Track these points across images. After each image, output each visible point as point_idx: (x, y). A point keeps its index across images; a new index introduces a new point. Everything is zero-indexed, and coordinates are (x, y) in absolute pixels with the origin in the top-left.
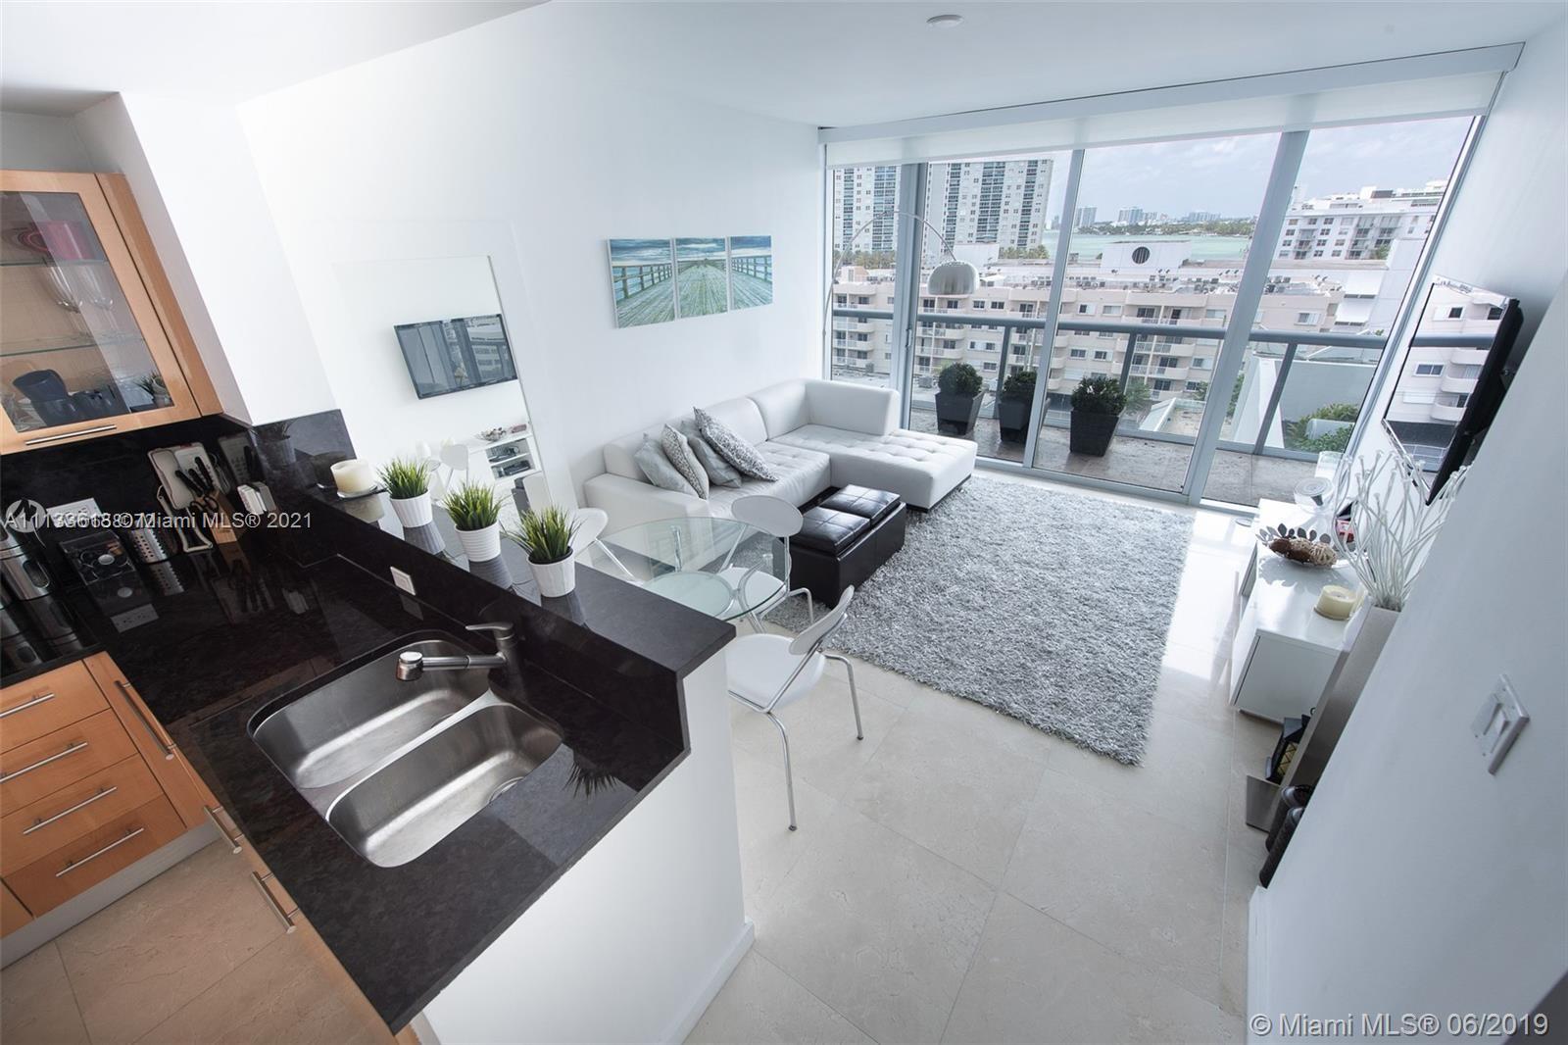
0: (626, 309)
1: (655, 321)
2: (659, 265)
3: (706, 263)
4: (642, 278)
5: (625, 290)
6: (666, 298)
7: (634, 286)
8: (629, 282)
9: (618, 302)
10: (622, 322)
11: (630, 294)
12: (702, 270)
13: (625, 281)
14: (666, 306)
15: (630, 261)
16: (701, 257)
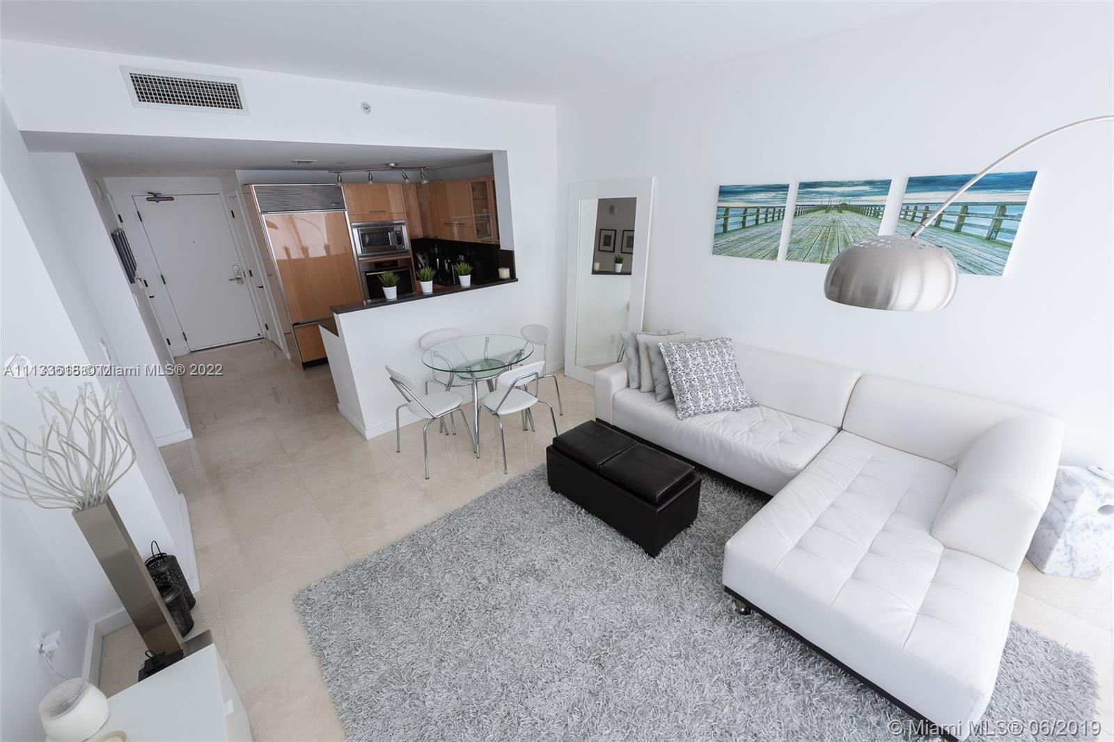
0: (722, 241)
1: (750, 256)
2: (768, 208)
3: (843, 208)
4: (745, 218)
5: (725, 226)
6: (771, 238)
7: (734, 224)
8: (730, 220)
9: (716, 235)
10: (717, 250)
11: (729, 230)
12: (834, 215)
13: (726, 219)
14: (769, 245)
15: (736, 203)
16: (836, 201)
